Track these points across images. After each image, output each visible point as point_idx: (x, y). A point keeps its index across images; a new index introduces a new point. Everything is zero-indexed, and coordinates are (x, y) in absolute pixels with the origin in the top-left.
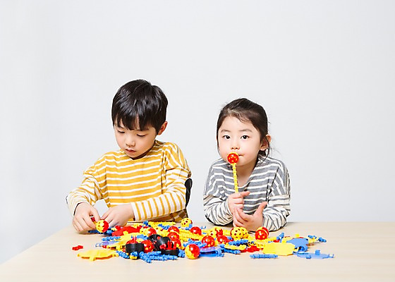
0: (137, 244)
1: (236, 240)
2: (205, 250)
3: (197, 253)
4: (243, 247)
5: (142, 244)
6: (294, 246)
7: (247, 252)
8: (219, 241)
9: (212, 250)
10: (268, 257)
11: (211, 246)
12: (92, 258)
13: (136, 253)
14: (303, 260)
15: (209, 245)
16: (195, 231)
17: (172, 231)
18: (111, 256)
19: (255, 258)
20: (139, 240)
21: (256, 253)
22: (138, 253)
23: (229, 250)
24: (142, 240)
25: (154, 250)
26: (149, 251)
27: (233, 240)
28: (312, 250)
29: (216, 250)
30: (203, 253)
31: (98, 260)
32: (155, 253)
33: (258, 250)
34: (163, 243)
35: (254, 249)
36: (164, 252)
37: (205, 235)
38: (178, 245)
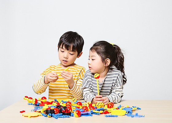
0: (51, 110)
1: (98, 108)
2: (84, 113)
3: (80, 114)
4: (101, 112)
5: (53, 110)
6: (126, 111)
7: (103, 114)
8: (90, 109)
9: (87, 113)
10: (113, 116)
11: (86, 111)
12: (29, 117)
13: (50, 114)
14: (130, 118)
15: (85, 111)
16: (79, 104)
17: (68, 104)
18: (39, 116)
19: (107, 117)
20: (52, 108)
21: (107, 114)
22: (52, 114)
23: (95, 113)
24: (53, 108)
25: (59, 113)
26: (57, 113)
27: (97, 108)
28: (134, 113)
29: (89, 113)
30: (83, 114)
31: (32, 118)
32: (60, 114)
33: (109, 113)
34: (63, 109)
35: (107, 112)
36: (64, 114)
37: (83, 106)
38: (70, 111)
